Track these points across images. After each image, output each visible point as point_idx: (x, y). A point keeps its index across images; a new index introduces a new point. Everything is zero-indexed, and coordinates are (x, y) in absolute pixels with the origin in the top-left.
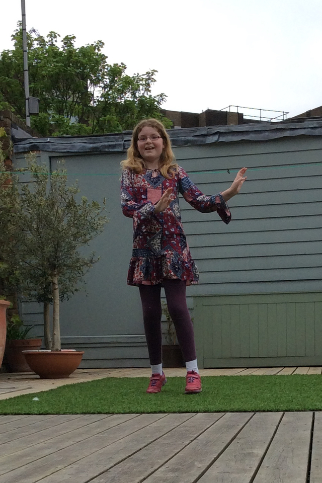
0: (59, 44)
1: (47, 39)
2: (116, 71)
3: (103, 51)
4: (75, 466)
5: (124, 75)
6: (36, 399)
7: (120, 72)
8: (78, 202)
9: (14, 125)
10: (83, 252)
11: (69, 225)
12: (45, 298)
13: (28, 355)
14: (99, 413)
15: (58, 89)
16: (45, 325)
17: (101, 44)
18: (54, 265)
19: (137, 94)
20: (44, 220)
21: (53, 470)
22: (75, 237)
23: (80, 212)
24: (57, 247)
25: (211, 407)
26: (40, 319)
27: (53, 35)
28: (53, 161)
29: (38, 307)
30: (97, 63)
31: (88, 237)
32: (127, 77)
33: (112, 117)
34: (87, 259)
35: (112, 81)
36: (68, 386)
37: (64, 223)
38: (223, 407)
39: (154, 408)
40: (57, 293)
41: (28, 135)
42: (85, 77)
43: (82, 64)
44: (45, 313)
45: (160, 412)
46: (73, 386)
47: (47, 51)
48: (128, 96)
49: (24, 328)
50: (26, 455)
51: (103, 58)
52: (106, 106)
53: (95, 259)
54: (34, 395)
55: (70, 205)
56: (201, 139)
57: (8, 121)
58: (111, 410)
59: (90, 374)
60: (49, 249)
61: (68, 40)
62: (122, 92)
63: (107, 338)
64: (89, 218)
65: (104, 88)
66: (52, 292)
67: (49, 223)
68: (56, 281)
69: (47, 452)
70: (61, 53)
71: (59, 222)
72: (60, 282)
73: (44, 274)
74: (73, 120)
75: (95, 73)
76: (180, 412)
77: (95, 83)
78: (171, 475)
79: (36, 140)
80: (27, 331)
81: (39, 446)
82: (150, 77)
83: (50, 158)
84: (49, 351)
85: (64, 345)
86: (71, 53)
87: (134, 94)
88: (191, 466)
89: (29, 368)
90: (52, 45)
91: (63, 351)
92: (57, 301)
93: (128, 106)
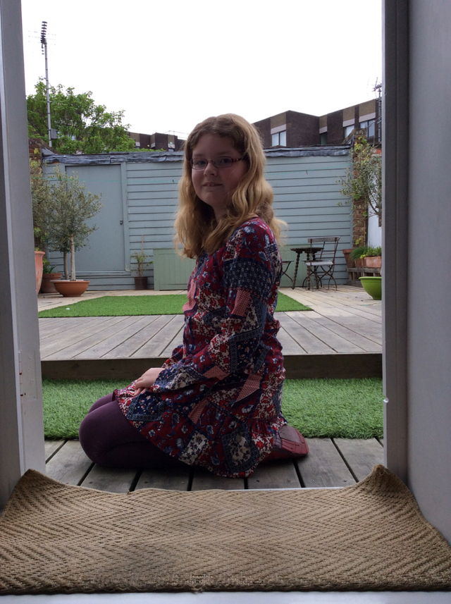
0: (65, 93)
1: (57, 88)
2: (100, 110)
3: (91, 97)
4: (106, 341)
5: (105, 112)
6: (68, 309)
7: (103, 110)
8: (86, 194)
9: (43, 147)
10: (88, 223)
11: (80, 208)
12: (65, 249)
13: (55, 283)
14: (108, 316)
15: (64, 119)
16: (64, 265)
17: (91, 93)
18: (72, 231)
19: (113, 124)
20: (65, 205)
21: (96, 343)
22: (83, 214)
23: (87, 201)
24: (73, 220)
25: (168, 312)
26: (61, 261)
27: (60, 86)
28: (67, 168)
29: (60, 254)
30: (88, 104)
31: (91, 214)
32: (107, 114)
33: (98, 137)
34: (91, 228)
35: (98, 115)
36: (83, 301)
37: (77, 207)
38: (173, 312)
39: (137, 313)
40: (73, 247)
41: (51, 153)
42: (80, 112)
43: (79, 105)
44: (64, 258)
45: (141, 315)
46: (86, 301)
47: (57, 96)
48: (107, 125)
49: (50, 267)
50: (78, 337)
51: (92, 101)
52: (94, 129)
53: (96, 228)
54: (65, 307)
55: (81, 196)
56: (156, 159)
57: (39, 144)
58: (114, 314)
59: (93, 294)
60: (68, 222)
61: (70, 90)
62: (103, 122)
63: (102, 273)
64: (92, 204)
65: (93, 119)
66: (70, 246)
67: (68, 207)
68: (72, 240)
69: (89, 335)
70: (66, 98)
71: (74, 206)
72: (74, 241)
73: (65, 236)
74: (73, 138)
75: (87, 110)
76: (152, 315)
77: (87, 116)
78: (155, 344)
79: (57, 156)
80: (52, 269)
81: (82, 333)
82: (120, 115)
83: (66, 167)
84: (69, 281)
85: (78, 277)
86: (72, 98)
87: (111, 124)
88: (164, 340)
89: (54, 290)
90: (60, 92)
91: (77, 281)
92: (73, 252)
93: (107, 131)
